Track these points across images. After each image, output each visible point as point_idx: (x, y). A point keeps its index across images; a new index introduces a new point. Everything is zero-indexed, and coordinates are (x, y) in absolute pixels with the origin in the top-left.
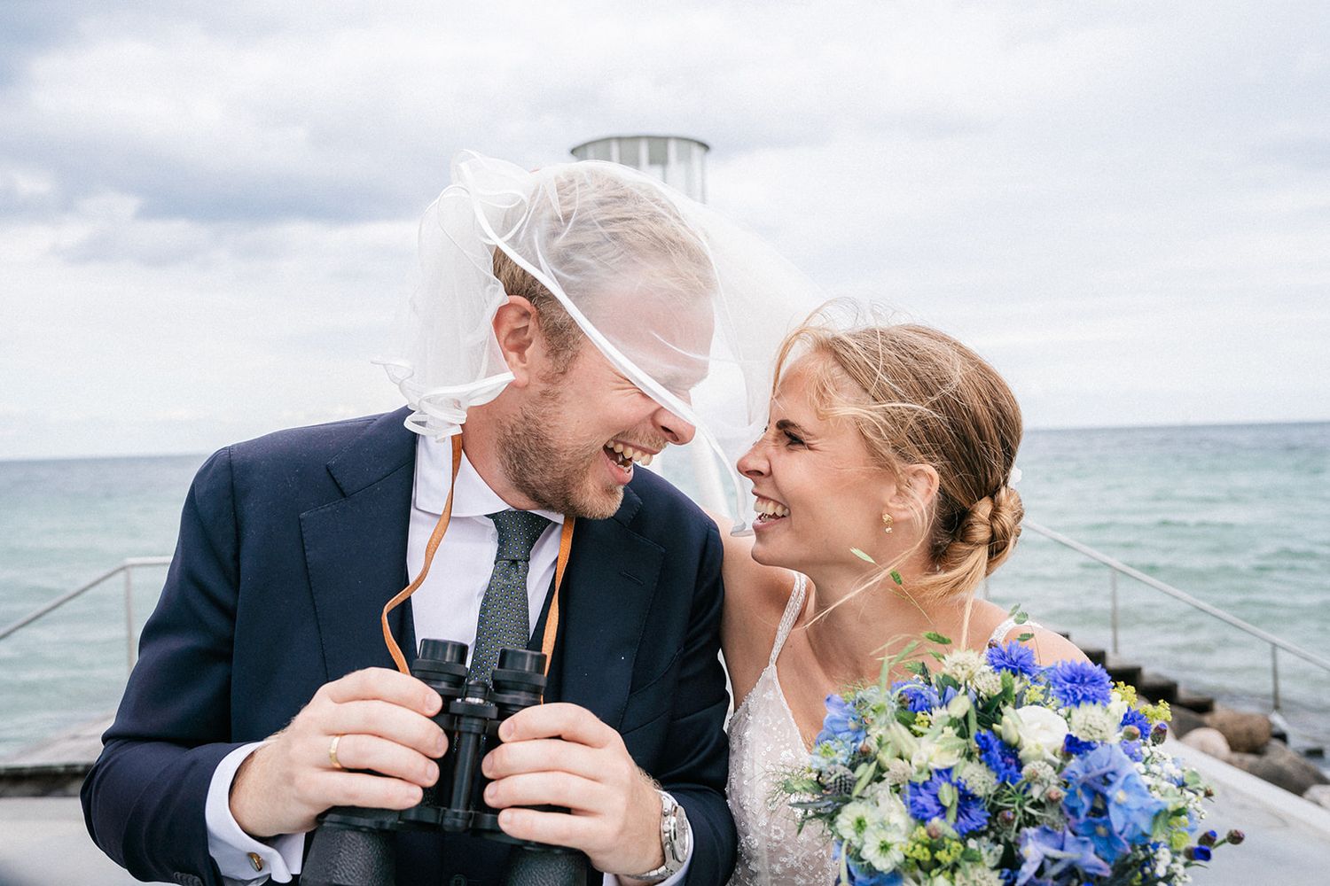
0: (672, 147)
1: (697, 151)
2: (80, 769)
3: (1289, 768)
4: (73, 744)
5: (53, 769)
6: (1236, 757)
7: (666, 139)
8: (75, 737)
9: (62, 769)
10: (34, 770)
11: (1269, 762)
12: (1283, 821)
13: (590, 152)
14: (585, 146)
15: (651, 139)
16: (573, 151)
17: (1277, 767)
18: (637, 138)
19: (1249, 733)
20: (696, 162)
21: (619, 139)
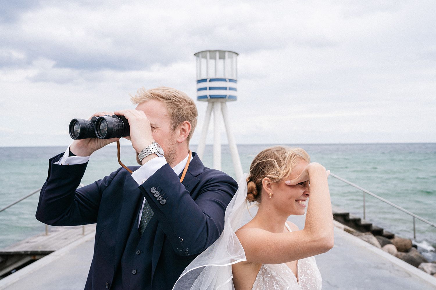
0: (227, 54)
1: (234, 55)
2: (29, 253)
3: (415, 257)
4: (27, 244)
5: (20, 253)
6: (399, 253)
7: (225, 51)
8: (28, 242)
9: (23, 253)
10: (14, 253)
11: (409, 255)
12: (410, 275)
13: (200, 55)
14: (199, 53)
15: (219, 51)
16: (195, 54)
17: (411, 257)
18: (216, 51)
19: (405, 245)
20: (234, 59)
21: (210, 51)
